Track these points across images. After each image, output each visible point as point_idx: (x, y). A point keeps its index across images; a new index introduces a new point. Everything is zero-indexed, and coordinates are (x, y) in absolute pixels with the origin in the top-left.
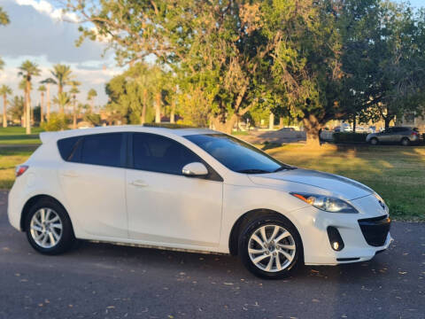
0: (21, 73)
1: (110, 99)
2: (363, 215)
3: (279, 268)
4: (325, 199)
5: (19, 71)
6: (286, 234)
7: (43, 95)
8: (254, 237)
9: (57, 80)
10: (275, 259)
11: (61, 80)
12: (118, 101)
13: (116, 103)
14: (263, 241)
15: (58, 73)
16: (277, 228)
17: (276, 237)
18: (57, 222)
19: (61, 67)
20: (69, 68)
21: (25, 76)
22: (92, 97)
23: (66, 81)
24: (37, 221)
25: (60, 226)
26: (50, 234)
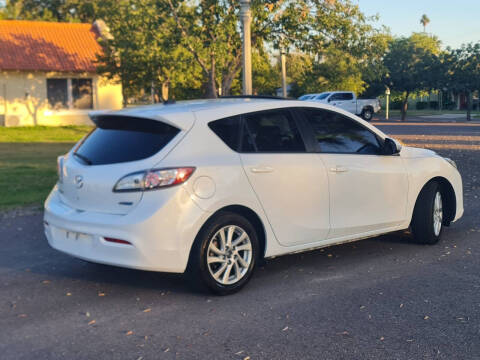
18: (242, 243)
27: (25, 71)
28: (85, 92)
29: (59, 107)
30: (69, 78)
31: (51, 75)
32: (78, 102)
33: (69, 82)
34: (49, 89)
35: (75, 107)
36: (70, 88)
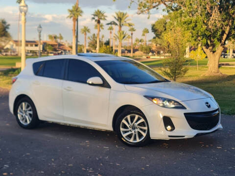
0: (94, 18)
1: (154, 35)
2: (189, 110)
3: (138, 140)
4: (164, 100)
5: (93, 16)
6: (142, 120)
7: (111, 33)
8: (124, 121)
9: (118, 23)
10: (135, 135)
11: (120, 22)
12: (161, 37)
13: (159, 38)
14: (129, 124)
15: (119, 17)
16: (137, 117)
17: (136, 122)
18: (30, 110)
19: (121, 13)
20: (126, 14)
21: (96, 21)
22: (146, 34)
23: (124, 23)
24: (21, 109)
25: (31, 112)
26: (27, 117)
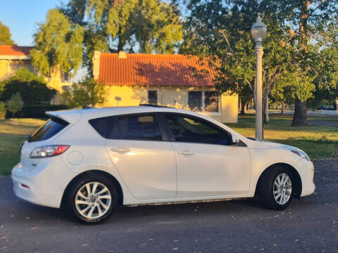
27: (175, 87)
28: (213, 100)
29: (196, 110)
30: (203, 91)
31: (192, 89)
32: (208, 107)
33: (203, 94)
34: (189, 98)
35: (206, 110)
36: (204, 97)
